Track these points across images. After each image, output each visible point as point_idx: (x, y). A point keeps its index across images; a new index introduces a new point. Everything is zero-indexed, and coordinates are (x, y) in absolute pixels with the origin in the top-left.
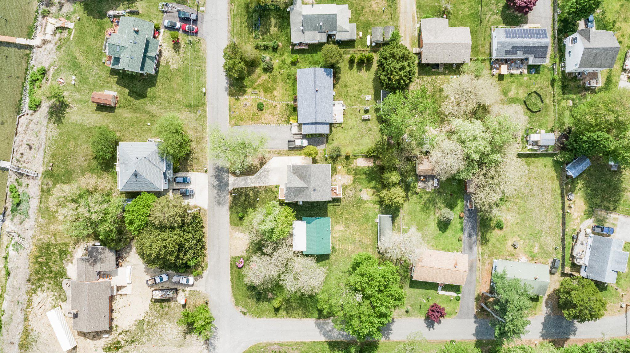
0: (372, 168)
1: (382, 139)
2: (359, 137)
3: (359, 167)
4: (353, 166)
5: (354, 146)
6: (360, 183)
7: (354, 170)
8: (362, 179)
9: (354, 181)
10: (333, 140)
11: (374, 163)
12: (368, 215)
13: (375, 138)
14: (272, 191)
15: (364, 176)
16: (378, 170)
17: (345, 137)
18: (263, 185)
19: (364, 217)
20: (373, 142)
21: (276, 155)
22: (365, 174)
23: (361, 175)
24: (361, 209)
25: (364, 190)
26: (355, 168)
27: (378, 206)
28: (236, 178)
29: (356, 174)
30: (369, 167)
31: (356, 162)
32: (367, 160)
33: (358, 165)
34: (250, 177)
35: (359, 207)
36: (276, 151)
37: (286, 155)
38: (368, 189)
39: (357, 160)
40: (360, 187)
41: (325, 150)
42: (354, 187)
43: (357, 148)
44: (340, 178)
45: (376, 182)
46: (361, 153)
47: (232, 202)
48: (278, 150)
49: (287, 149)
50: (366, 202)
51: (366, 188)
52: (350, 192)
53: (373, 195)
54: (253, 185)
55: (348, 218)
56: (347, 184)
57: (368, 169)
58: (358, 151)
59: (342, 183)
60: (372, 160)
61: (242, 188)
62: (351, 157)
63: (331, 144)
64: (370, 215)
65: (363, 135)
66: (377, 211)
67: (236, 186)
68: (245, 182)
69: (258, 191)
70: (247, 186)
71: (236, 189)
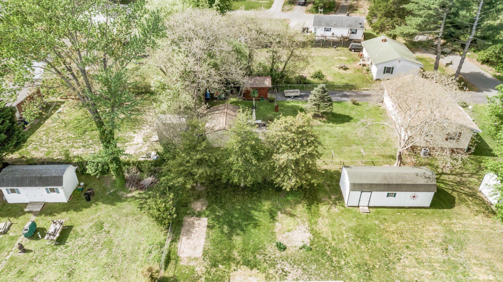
0: (216, 219)
1: (136, 198)
3: (205, 253)
4: (200, 269)
5: (134, 266)
7: (214, 265)
11: (199, 215)
15: (238, 240)
20: (138, 220)
24: (341, 246)
25: (280, 239)
26: (208, 262)
29: (228, 259)
31: (190, 259)
32: (189, 232)
33: (199, 253)
40: (271, 249)
42: (273, 265)
50: (315, 234)
57: (216, 230)
58: (154, 253)
64: (353, 224)
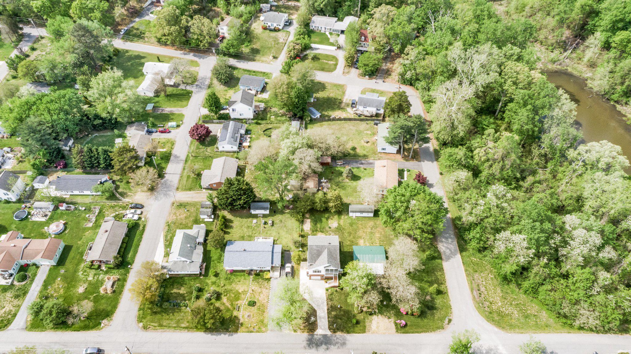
1: (289, 213)
2: (286, 229)
3: (311, 229)
4: (310, 233)
5: (294, 232)
6: (324, 228)
7: (313, 232)
8: (321, 226)
9: (322, 232)
10: (288, 246)
11: (308, 218)
12: (350, 223)
13: (287, 218)
14: (331, 295)
15: (318, 225)
16: (314, 216)
17: (286, 238)
18: (326, 302)
19: (352, 226)
20: (291, 219)
23: (317, 228)
24: (345, 228)
27: (343, 217)
28: (319, 327)
29: (316, 231)
30: (311, 222)
31: (307, 230)
32: (306, 223)
34: (318, 314)
40: (327, 228)
42: (328, 232)
43: (295, 229)
45: (322, 217)
46: (299, 227)
47: (342, 331)
50: (339, 224)
51: (328, 224)
53: (333, 219)
54: (326, 311)
55: (353, 237)
60: (305, 220)
61: (329, 322)
62: (302, 234)
63: (290, 248)
65: (285, 226)
68: (323, 318)
69: (331, 307)
70: (327, 317)
71: (329, 327)
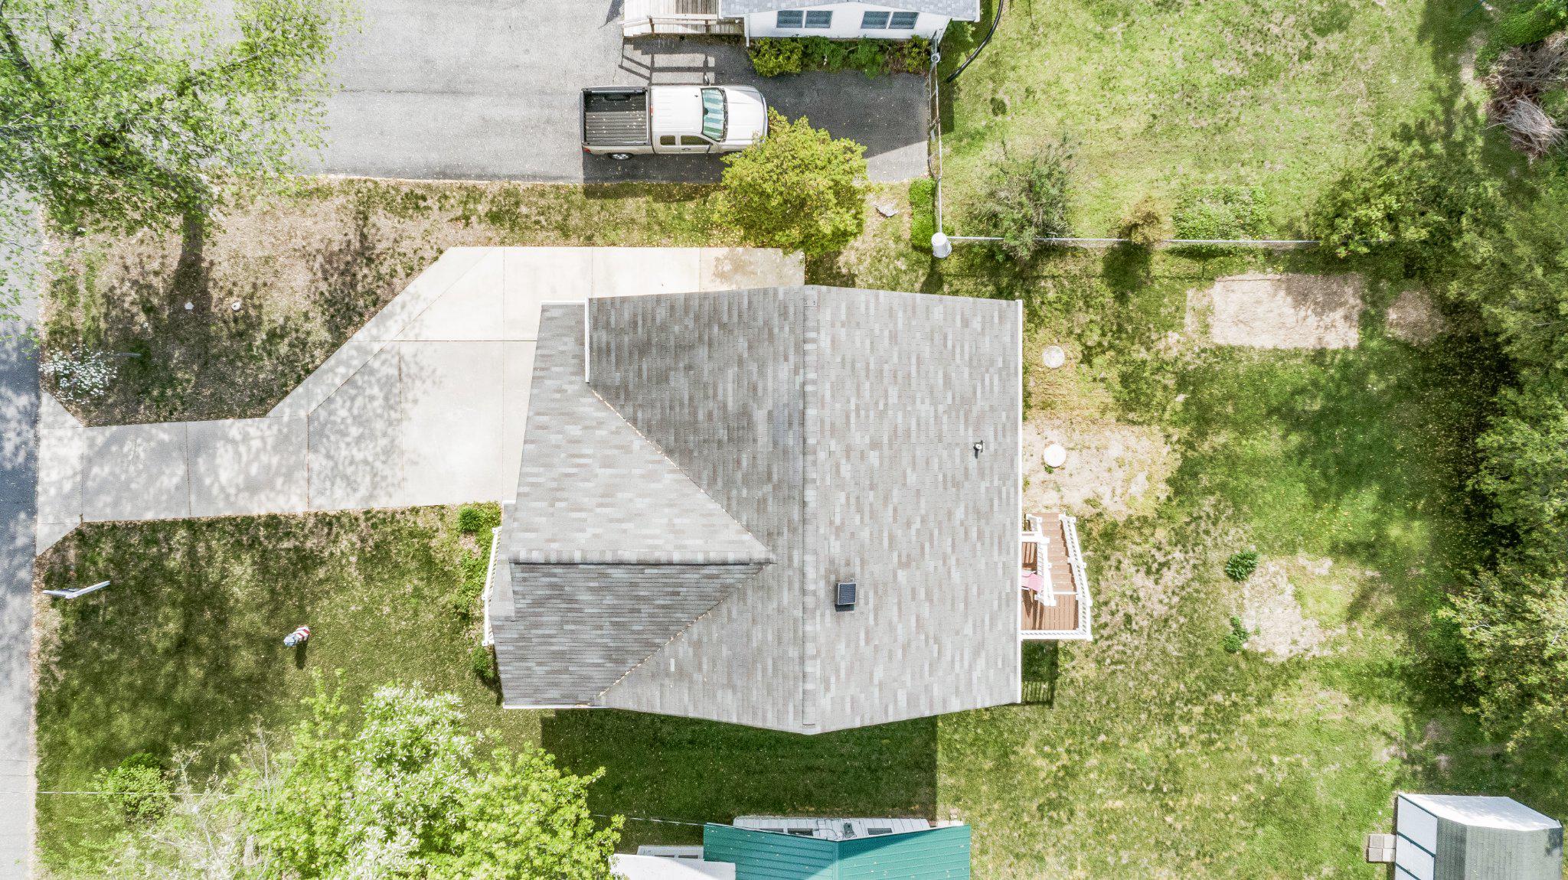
0: (1351, 373)
1: (1448, 103)
2: (1232, 83)
3: (1225, 353)
4: (1171, 344)
5: (1185, 165)
6: (1236, 500)
7: (1183, 382)
8: (1255, 465)
9: (1183, 482)
10: (999, 108)
11: (1370, 322)
12: (1297, 793)
13: (1374, 92)
14: (427, 561)
15: (1271, 443)
16: (1403, 390)
17: (1107, 81)
18: (352, 505)
19: (1262, 811)
20: (1355, 132)
21: (479, 228)
22: (1287, 415)
23: (1243, 429)
24: (1240, 739)
25: (1270, 568)
26: (1193, 362)
27: (1391, 716)
28: (102, 435)
29: (1202, 418)
30: (1319, 356)
31: (1205, 314)
32: (1301, 297)
33: (1224, 334)
34: (233, 427)
35: (1227, 717)
36: (473, 195)
37: (565, 232)
38: (1302, 558)
39: (1217, 291)
40: (1236, 538)
41: (924, 197)
42: (1180, 539)
43: (1217, 177)
44: (1055, 455)
45: (1386, 496)
46: (1252, 228)
47: (68, 653)
48: (494, 188)
49: (575, 176)
50: (1288, 672)
51: (1291, 548)
52: (1140, 580)
53: (1354, 611)
54: (259, 507)
55: (1116, 820)
56: (1116, 510)
57: (1308, 372)
58: (1222, 212)
59: (1076, 498)
60: (1351, 293)
61: (156, 532)
62: (1159, 265)
63: (977, 136)
64: (1321, 796)
65: (1266, 71)
66: (1384, 756)
67: (103, 512)
68: (191, 479)
69: (306, 561)
70: (203, 512)
71: (103, 531)
